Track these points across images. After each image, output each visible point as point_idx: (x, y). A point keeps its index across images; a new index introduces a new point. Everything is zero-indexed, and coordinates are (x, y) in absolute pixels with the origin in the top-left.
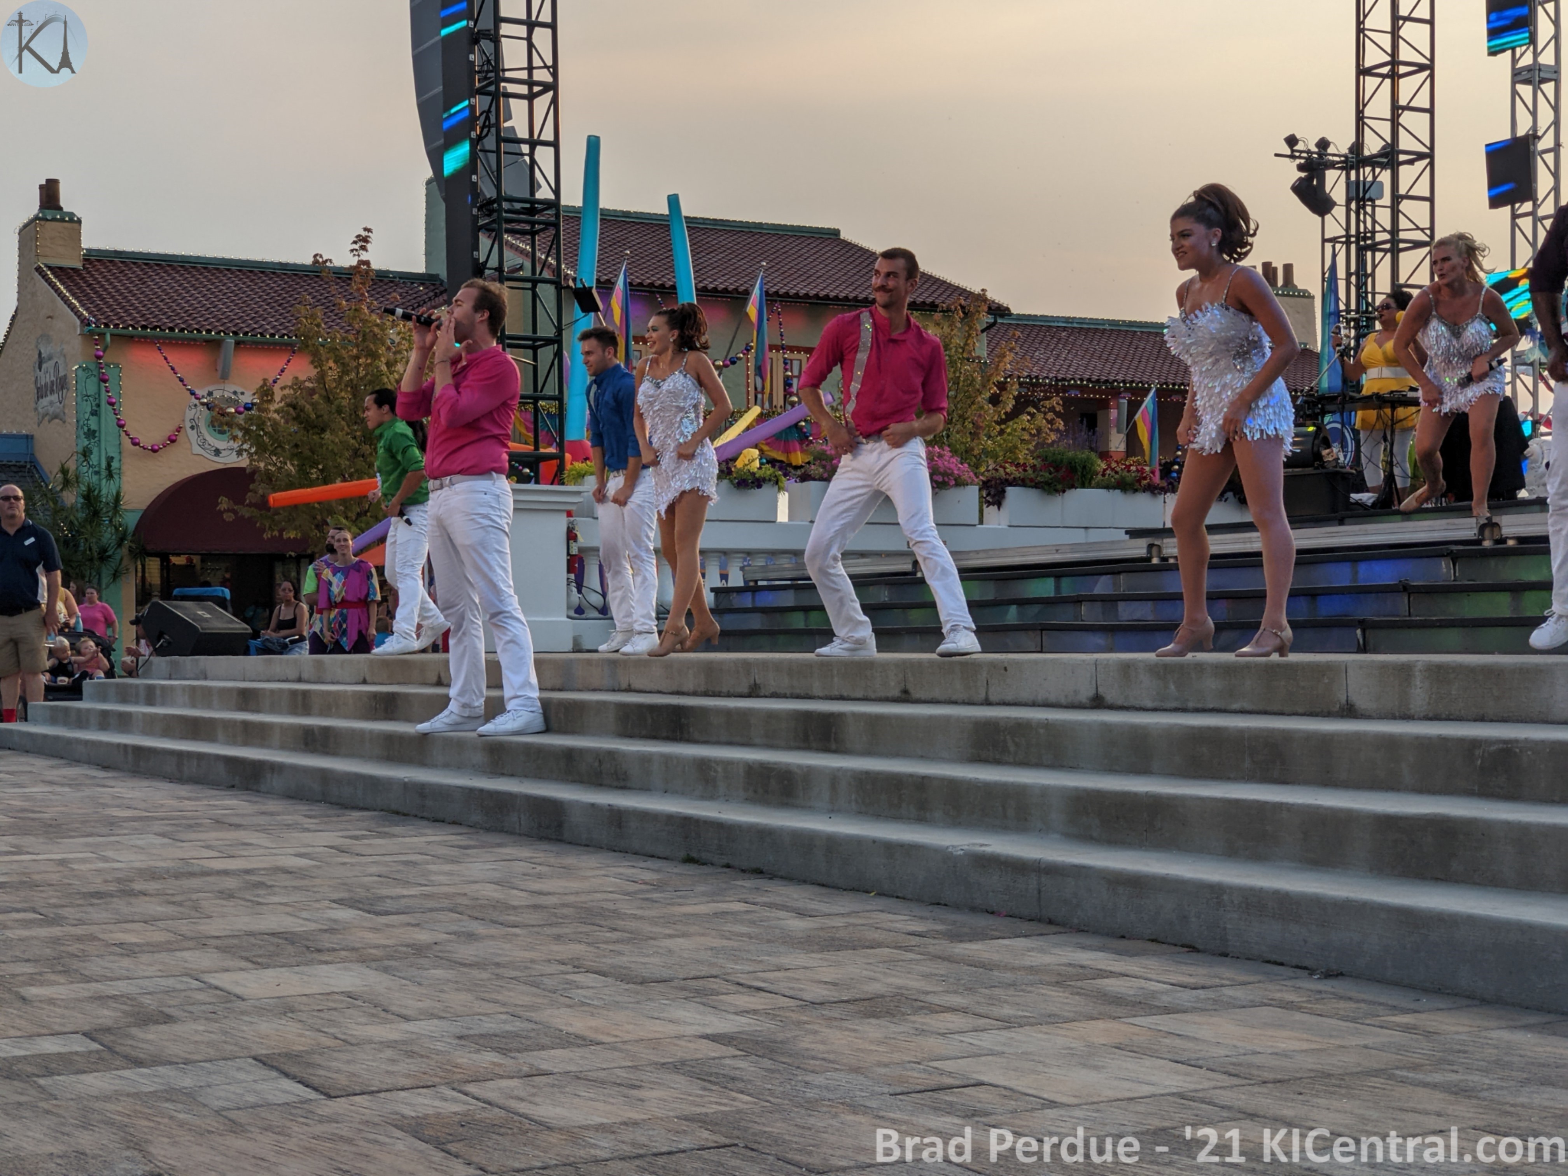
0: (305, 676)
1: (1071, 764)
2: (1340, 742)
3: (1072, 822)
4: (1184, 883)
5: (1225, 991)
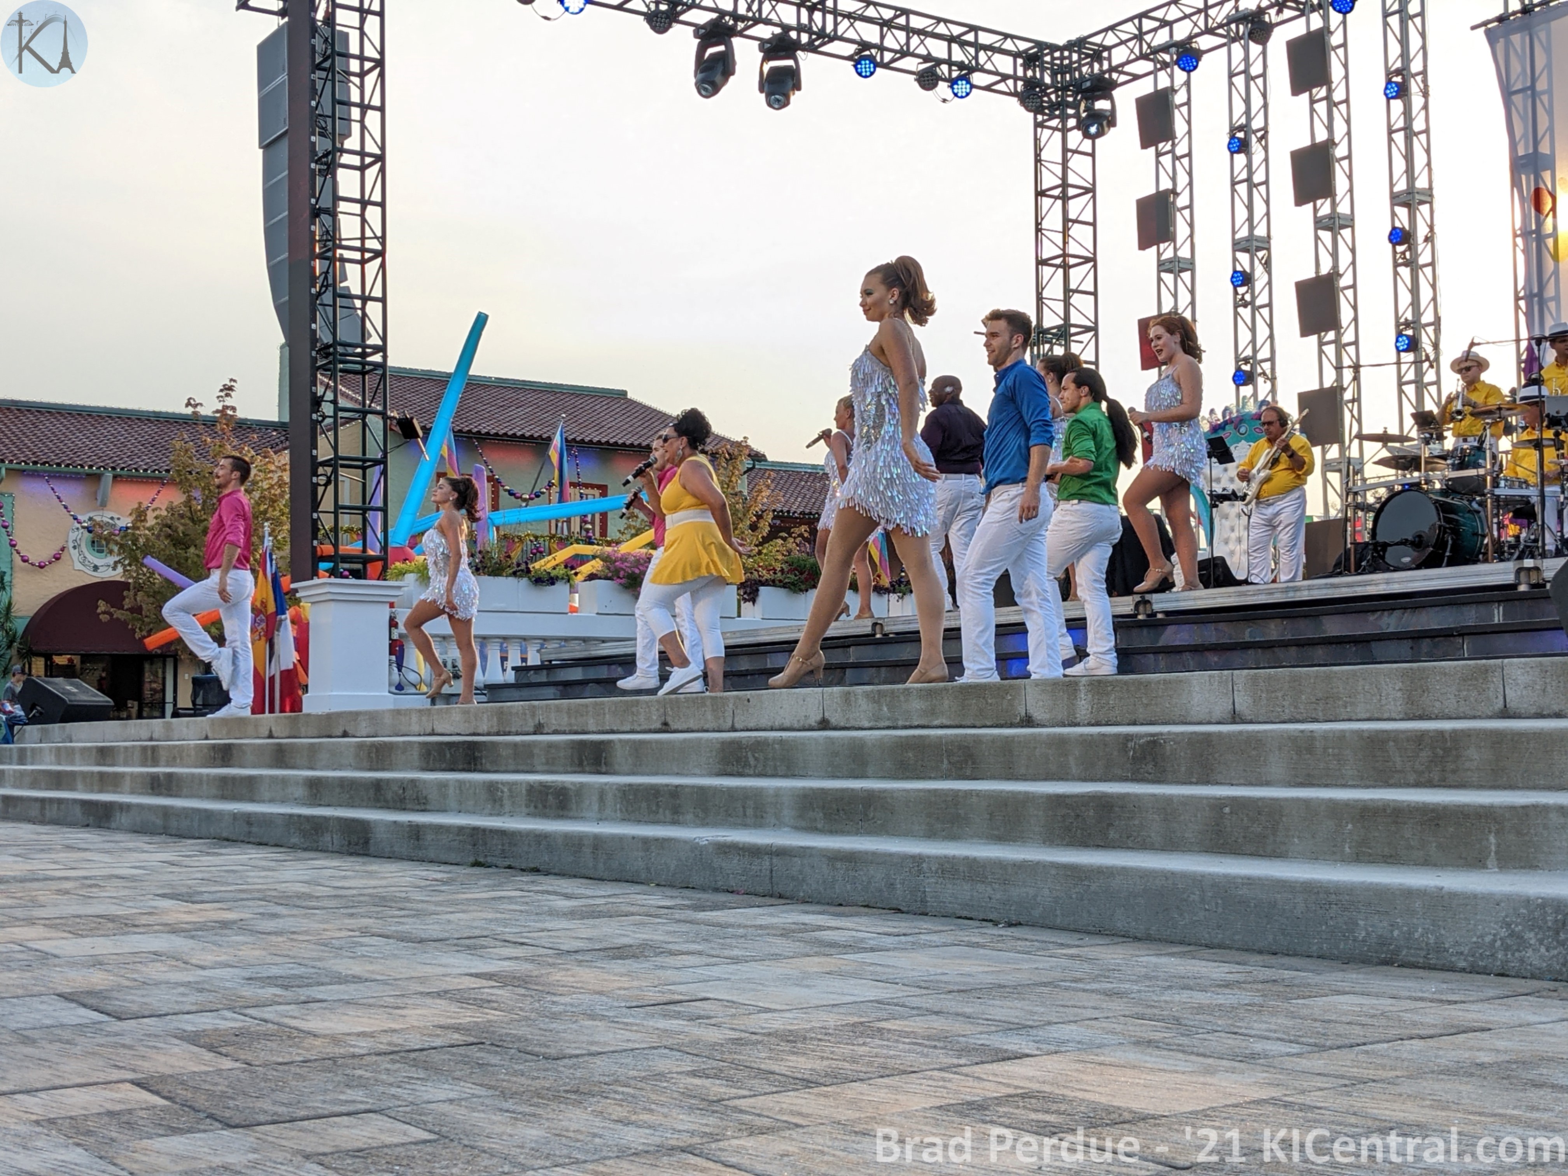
0: (155, 736)
1: (801, 773)
2: (1020, 742)
3: (801, 817)
4: (891, 855)
5: (922, 936)
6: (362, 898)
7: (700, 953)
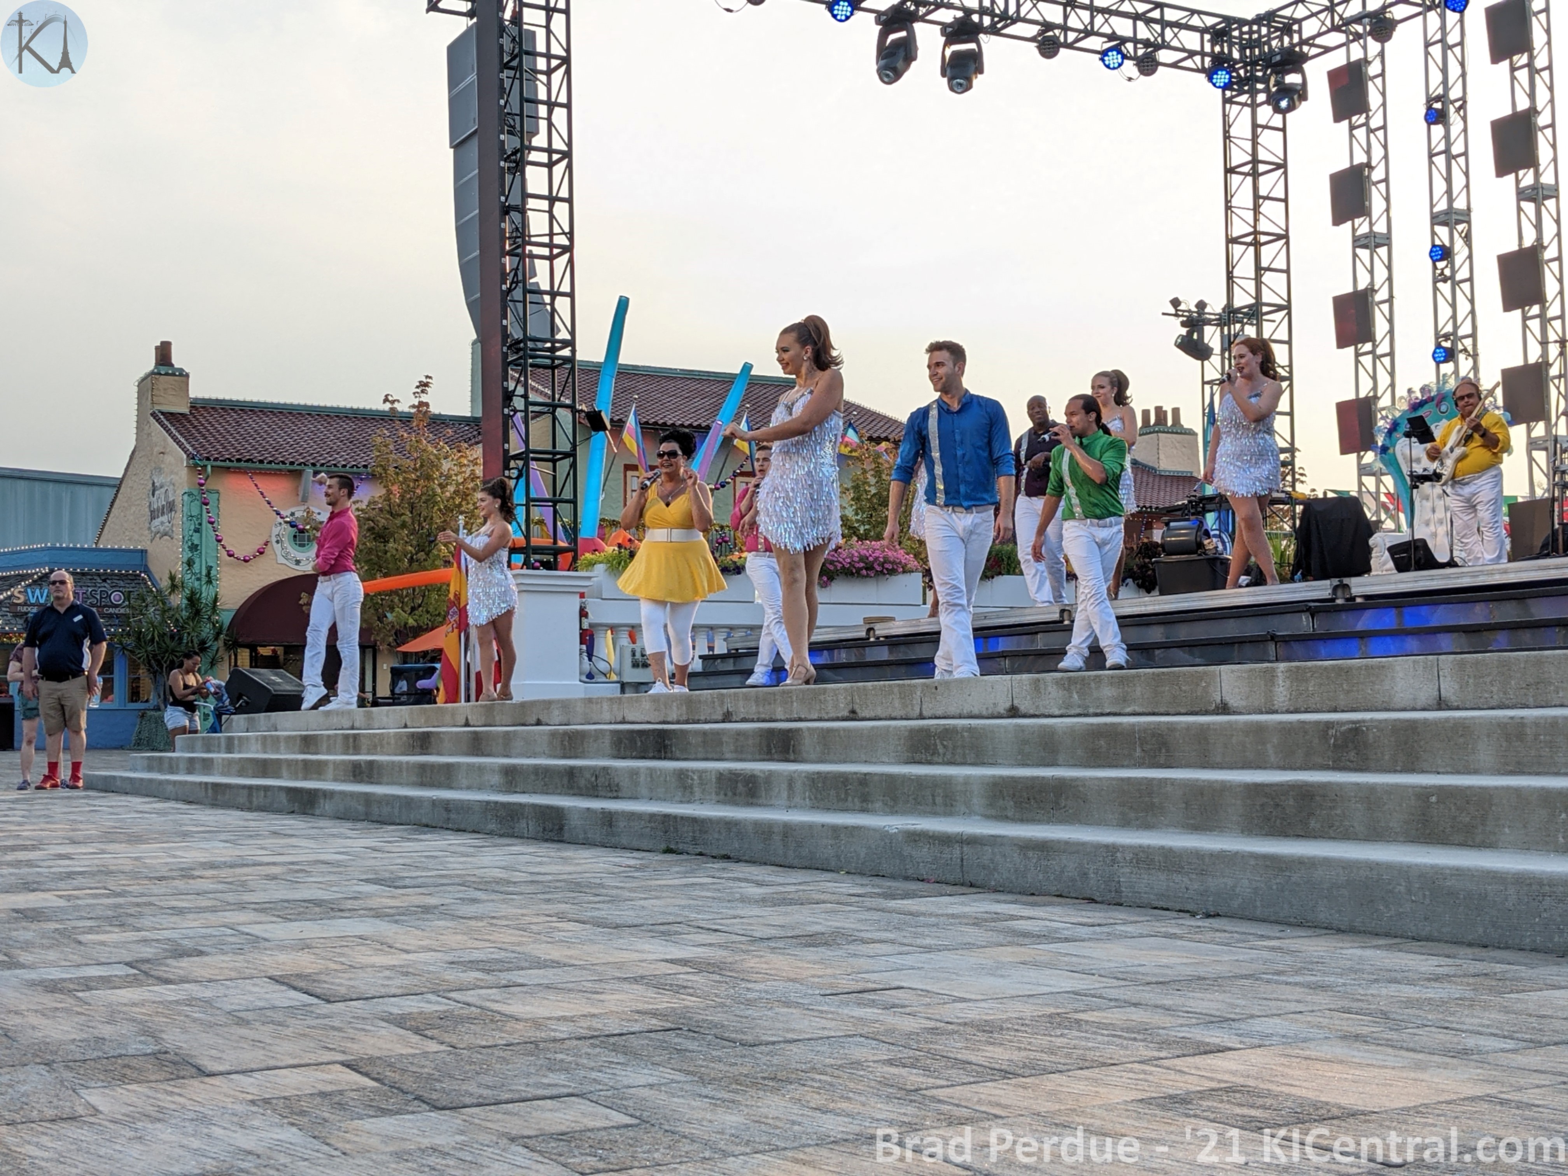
0: (357, 724)
1: (990, 761)
2: (1216, 730)
3: (991, 805)
4: (1084, 844)
5: (1118, 927)
6: (558, 884)
7: (892, 942)
